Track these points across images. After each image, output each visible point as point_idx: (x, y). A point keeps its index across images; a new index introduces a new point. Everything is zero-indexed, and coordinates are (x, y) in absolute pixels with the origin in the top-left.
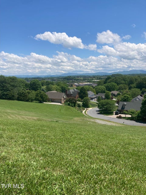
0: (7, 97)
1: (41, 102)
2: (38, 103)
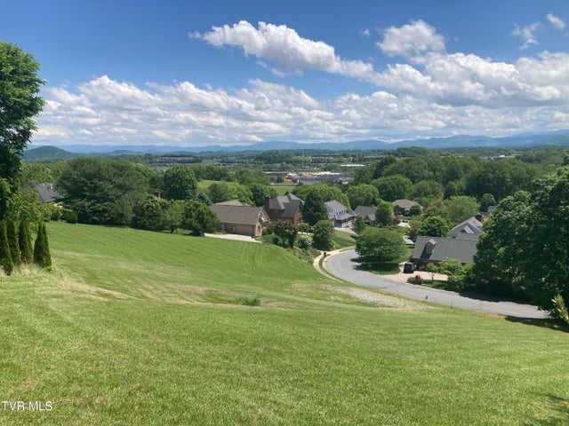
0: (105, 217)
1: (197, 233)
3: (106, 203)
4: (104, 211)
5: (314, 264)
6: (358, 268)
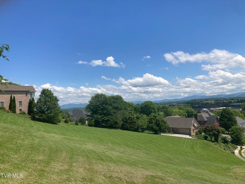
0: (108, 124)
1: (156, 132)
2: (153, 134)
3: (109, 117)
4: (108, 120)
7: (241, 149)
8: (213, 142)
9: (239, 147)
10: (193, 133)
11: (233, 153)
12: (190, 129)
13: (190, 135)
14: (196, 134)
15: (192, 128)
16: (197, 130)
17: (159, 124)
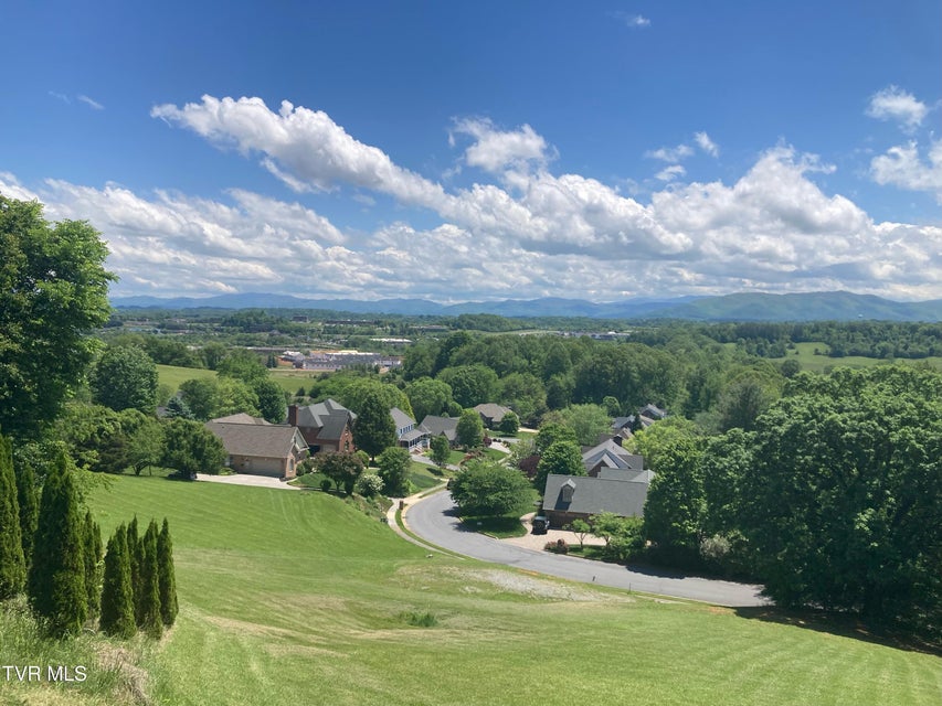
5: (390, 523)
6: (461, 527)
7: (402, 505)
8: (343, 496)
9: (396, 502)
10: (290, 472)
11: (385, 520)
12: (283, 461)
13: (282, 477)
14: (299, 474)
15: (291, 456)
16: (300, 462)
17: (202, 450)
